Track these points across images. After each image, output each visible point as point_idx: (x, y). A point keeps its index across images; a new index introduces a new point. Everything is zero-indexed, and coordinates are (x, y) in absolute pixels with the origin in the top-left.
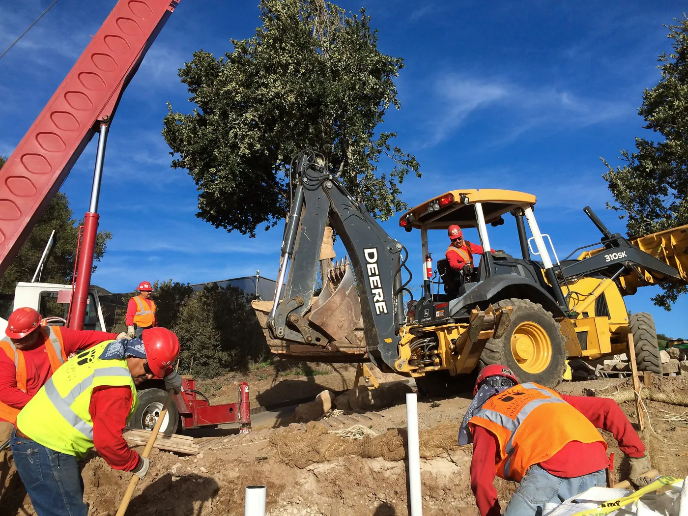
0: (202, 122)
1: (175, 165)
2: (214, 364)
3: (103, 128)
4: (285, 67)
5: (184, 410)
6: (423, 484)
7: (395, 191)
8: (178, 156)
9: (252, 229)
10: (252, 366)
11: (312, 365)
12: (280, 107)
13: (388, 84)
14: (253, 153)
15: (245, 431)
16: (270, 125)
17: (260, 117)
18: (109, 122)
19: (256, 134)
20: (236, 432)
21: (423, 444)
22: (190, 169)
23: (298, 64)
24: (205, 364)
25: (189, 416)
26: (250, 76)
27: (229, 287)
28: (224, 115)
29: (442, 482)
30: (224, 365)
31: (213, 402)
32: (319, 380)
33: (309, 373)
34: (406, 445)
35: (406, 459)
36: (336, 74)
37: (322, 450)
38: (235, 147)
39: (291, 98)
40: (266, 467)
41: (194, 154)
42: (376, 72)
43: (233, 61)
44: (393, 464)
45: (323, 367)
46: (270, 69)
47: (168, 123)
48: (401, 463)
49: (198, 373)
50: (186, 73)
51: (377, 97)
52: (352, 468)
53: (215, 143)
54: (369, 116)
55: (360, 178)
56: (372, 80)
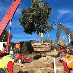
0: (24, 18)
1: (20, 25)
2: (27, 53)
3: (11, 21)
4: (35, 10)
5: (23, 59)
6: (56, 71)
7: (52, 27)
8: (21, 24)
9: (31, 33)
10: (32, 53)
11: (41, 53)
12: (35, 15)
13: (50, 12)
14: (31, 22)
15: (31, 63)
16: (33, 18)
17: (32, 17)
18: (12, 20)
19: (31, 20)
20: (30, 63)
21: (56, 65)
22: (22, 25)
23: (37, 9)
24: (26, 53)
25: (23, 60)
26: (30, 11)
27: (29, 42)
28: (27, 17)
29: (59, 71)
30: (29, 53)
31: (27, 58)
32: (42, 55)
33: (40, 54)
34: (54, 65)
35: (54, 67)
36: (42, 11)
37: (41, 66)
38: (28, 22)
39: (36, 14)
40: (33, 68)
41: (23, 23)
42: (48, 10)
43: (28, 10)
44: (52, 68)
45: (43, 53)
46: (33, 10)
47: (19, 19)
48: (53, 68)
49: (25, 54)
50: (22, 12)
51: (49, 13)
52: (46, 69)
53: (26, 21)
54: (48, 16)
55: (47, 25)
56: (48, 11)
